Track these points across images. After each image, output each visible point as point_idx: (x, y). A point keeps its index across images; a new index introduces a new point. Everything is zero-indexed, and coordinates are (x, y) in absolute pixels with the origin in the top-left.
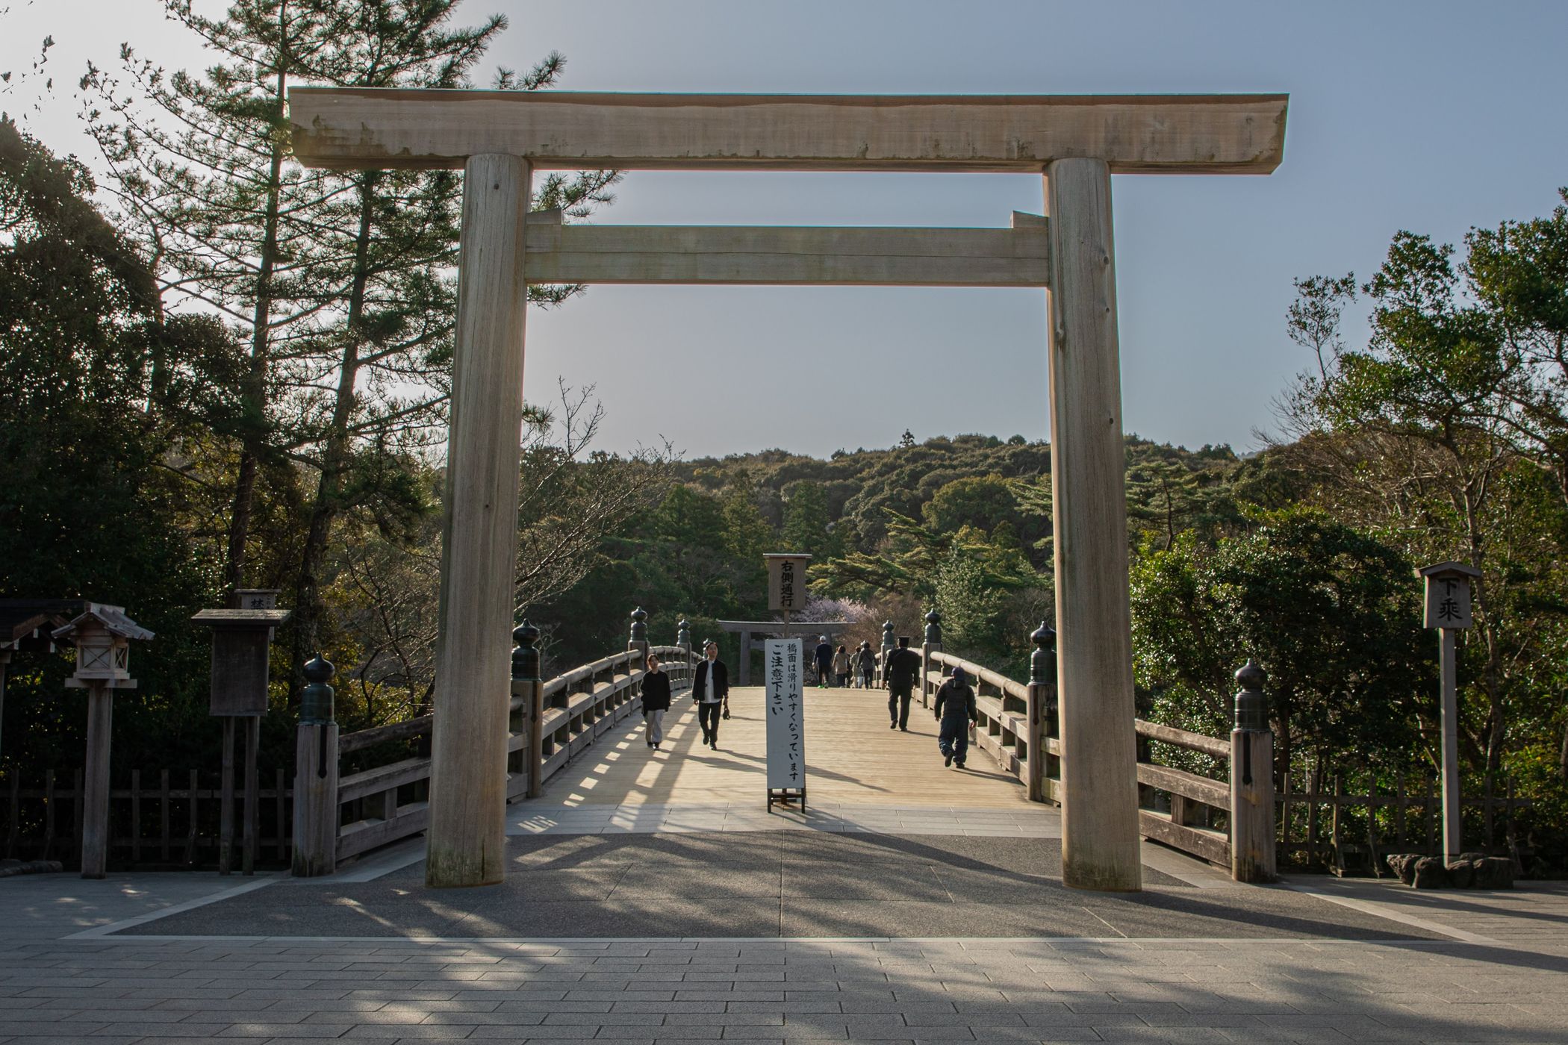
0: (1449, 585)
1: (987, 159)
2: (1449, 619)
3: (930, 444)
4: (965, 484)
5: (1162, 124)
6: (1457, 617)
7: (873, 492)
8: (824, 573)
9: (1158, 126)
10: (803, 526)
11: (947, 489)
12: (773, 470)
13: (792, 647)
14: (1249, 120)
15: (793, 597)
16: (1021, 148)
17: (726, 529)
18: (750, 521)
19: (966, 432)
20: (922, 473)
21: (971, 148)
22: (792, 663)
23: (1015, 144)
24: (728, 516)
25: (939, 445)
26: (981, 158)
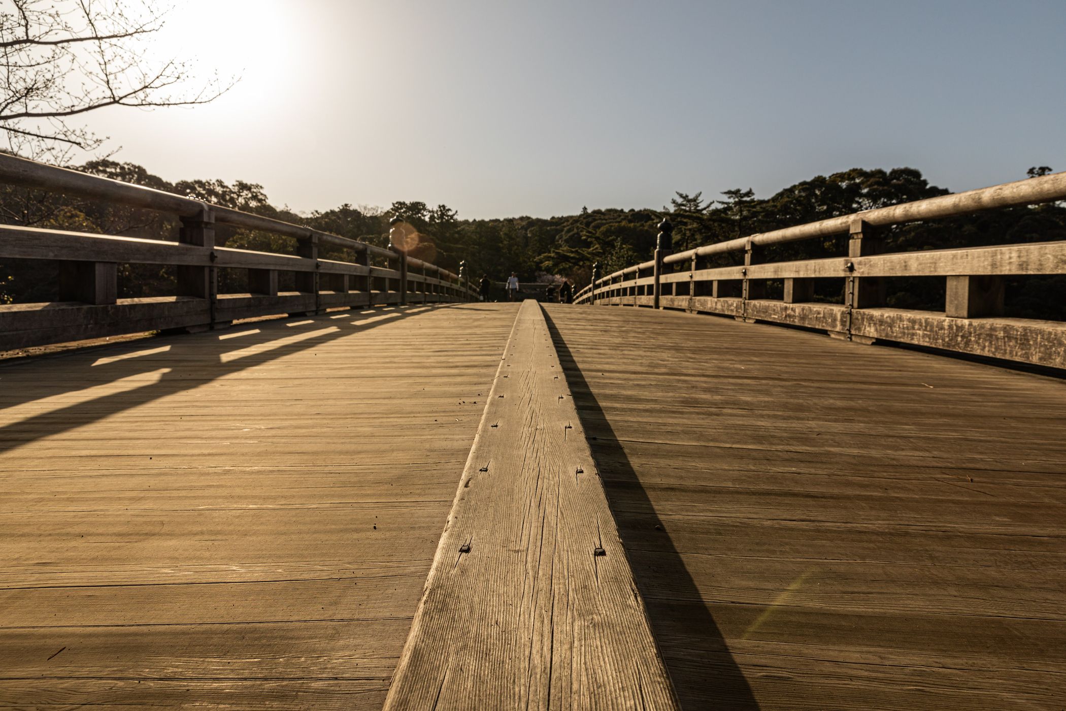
3: (595, 212)
4: (612, 226)
7: (569, 231)
8: (548, 259)
10: (538, 245)
11: (603, 229)
12: (524, 223)
17: (502, 242)
18: (513, 239)
19: (609, 207)
20: (591, 222)
24: (503, 236)
25: (597, 212)
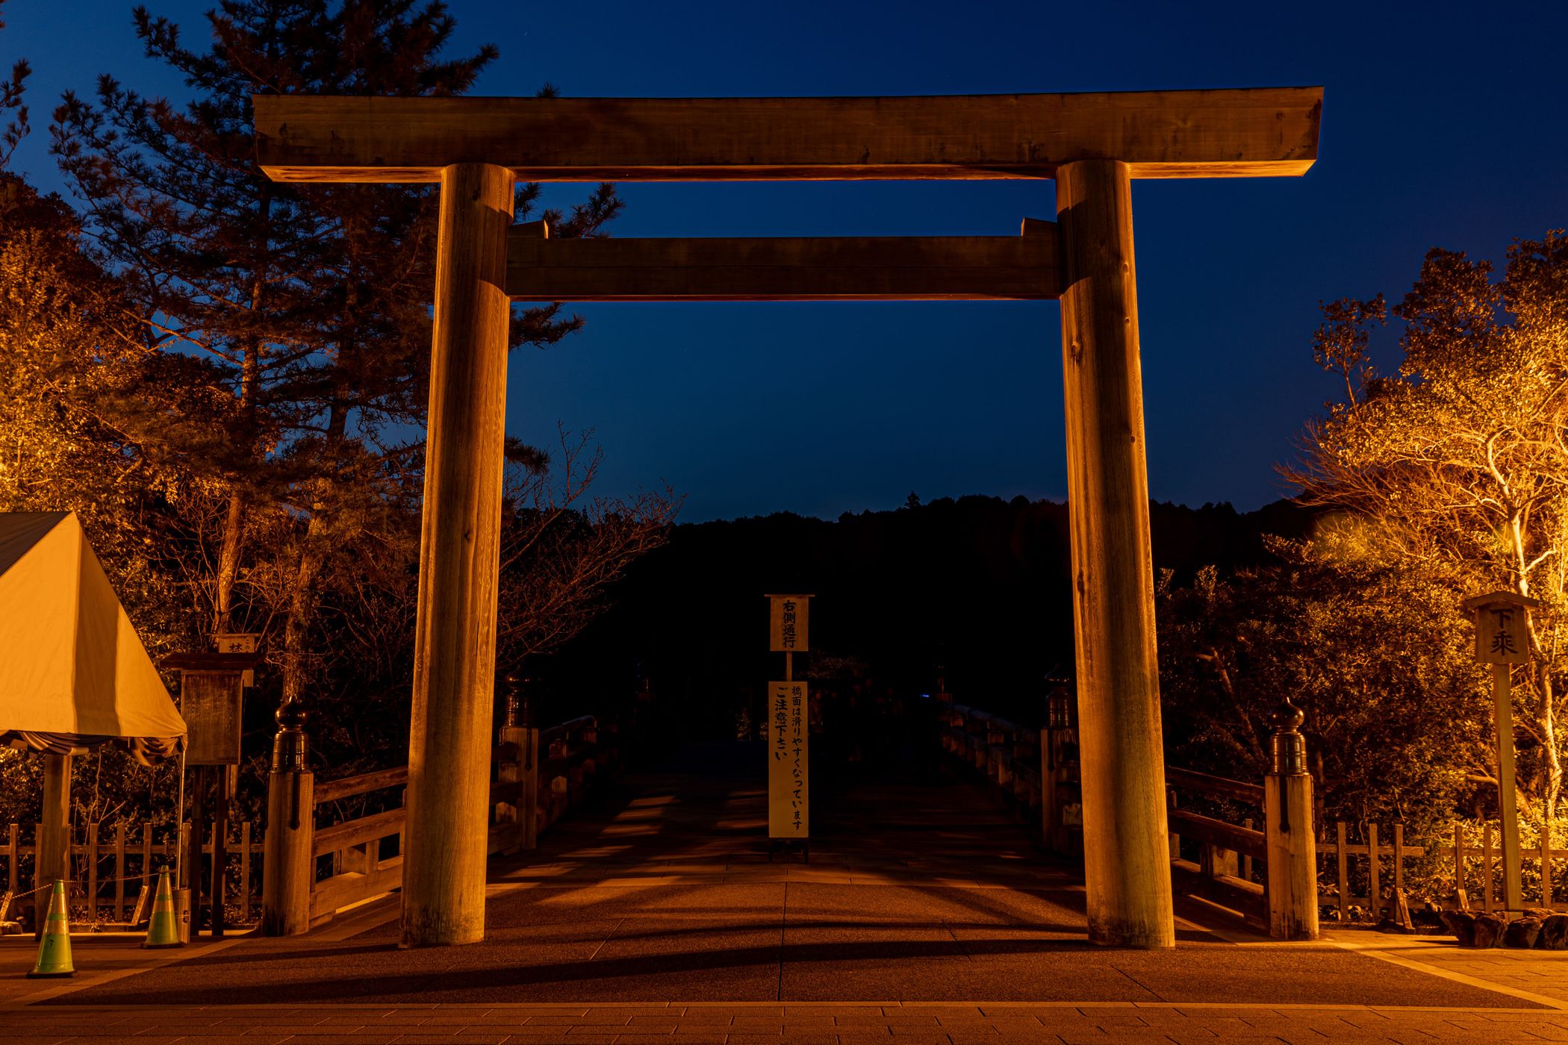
0: (1502, 617)
1: (996, 162)
2: (1503, 653)
5: (1185, 121)
6: (1512, 651)
9: (1180, 124)
13: (797, 690)
14: (1279, 115)
15: (795, 638)
16: (1033, 151)
19: (970, 493)
21: (979, 152)
22: (797, 707)
23: (1026, 146)
26: (991, 161)
